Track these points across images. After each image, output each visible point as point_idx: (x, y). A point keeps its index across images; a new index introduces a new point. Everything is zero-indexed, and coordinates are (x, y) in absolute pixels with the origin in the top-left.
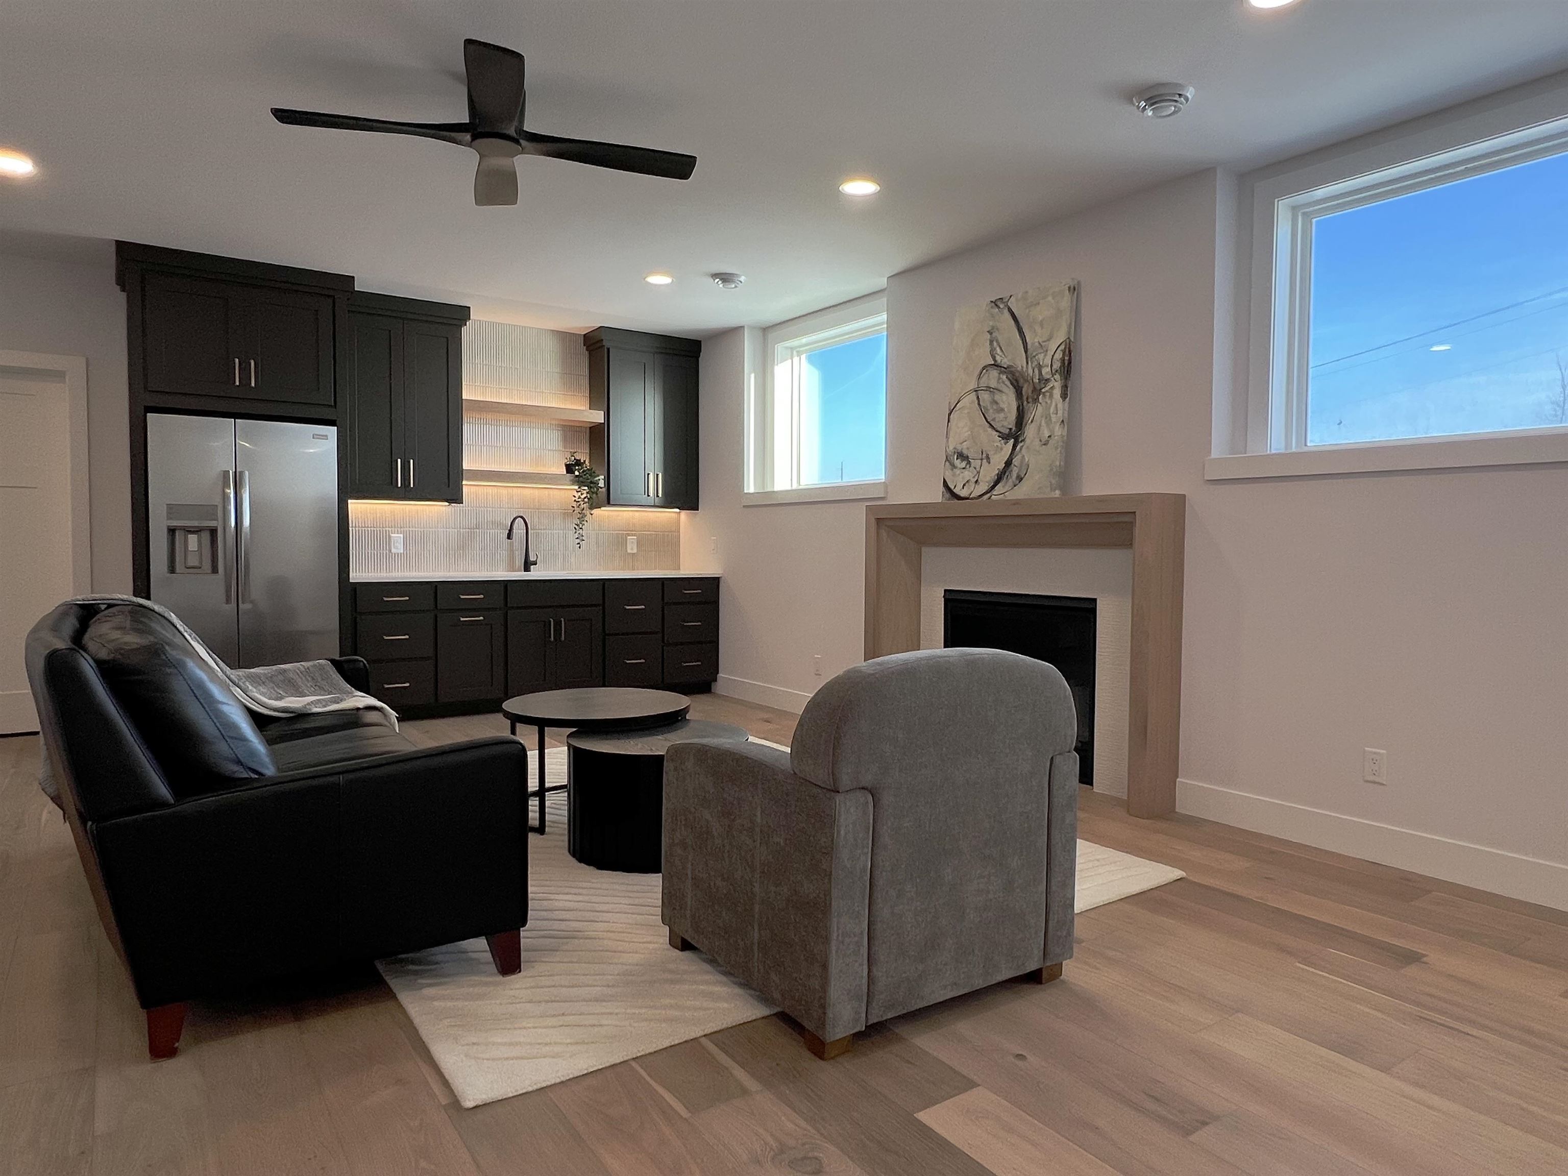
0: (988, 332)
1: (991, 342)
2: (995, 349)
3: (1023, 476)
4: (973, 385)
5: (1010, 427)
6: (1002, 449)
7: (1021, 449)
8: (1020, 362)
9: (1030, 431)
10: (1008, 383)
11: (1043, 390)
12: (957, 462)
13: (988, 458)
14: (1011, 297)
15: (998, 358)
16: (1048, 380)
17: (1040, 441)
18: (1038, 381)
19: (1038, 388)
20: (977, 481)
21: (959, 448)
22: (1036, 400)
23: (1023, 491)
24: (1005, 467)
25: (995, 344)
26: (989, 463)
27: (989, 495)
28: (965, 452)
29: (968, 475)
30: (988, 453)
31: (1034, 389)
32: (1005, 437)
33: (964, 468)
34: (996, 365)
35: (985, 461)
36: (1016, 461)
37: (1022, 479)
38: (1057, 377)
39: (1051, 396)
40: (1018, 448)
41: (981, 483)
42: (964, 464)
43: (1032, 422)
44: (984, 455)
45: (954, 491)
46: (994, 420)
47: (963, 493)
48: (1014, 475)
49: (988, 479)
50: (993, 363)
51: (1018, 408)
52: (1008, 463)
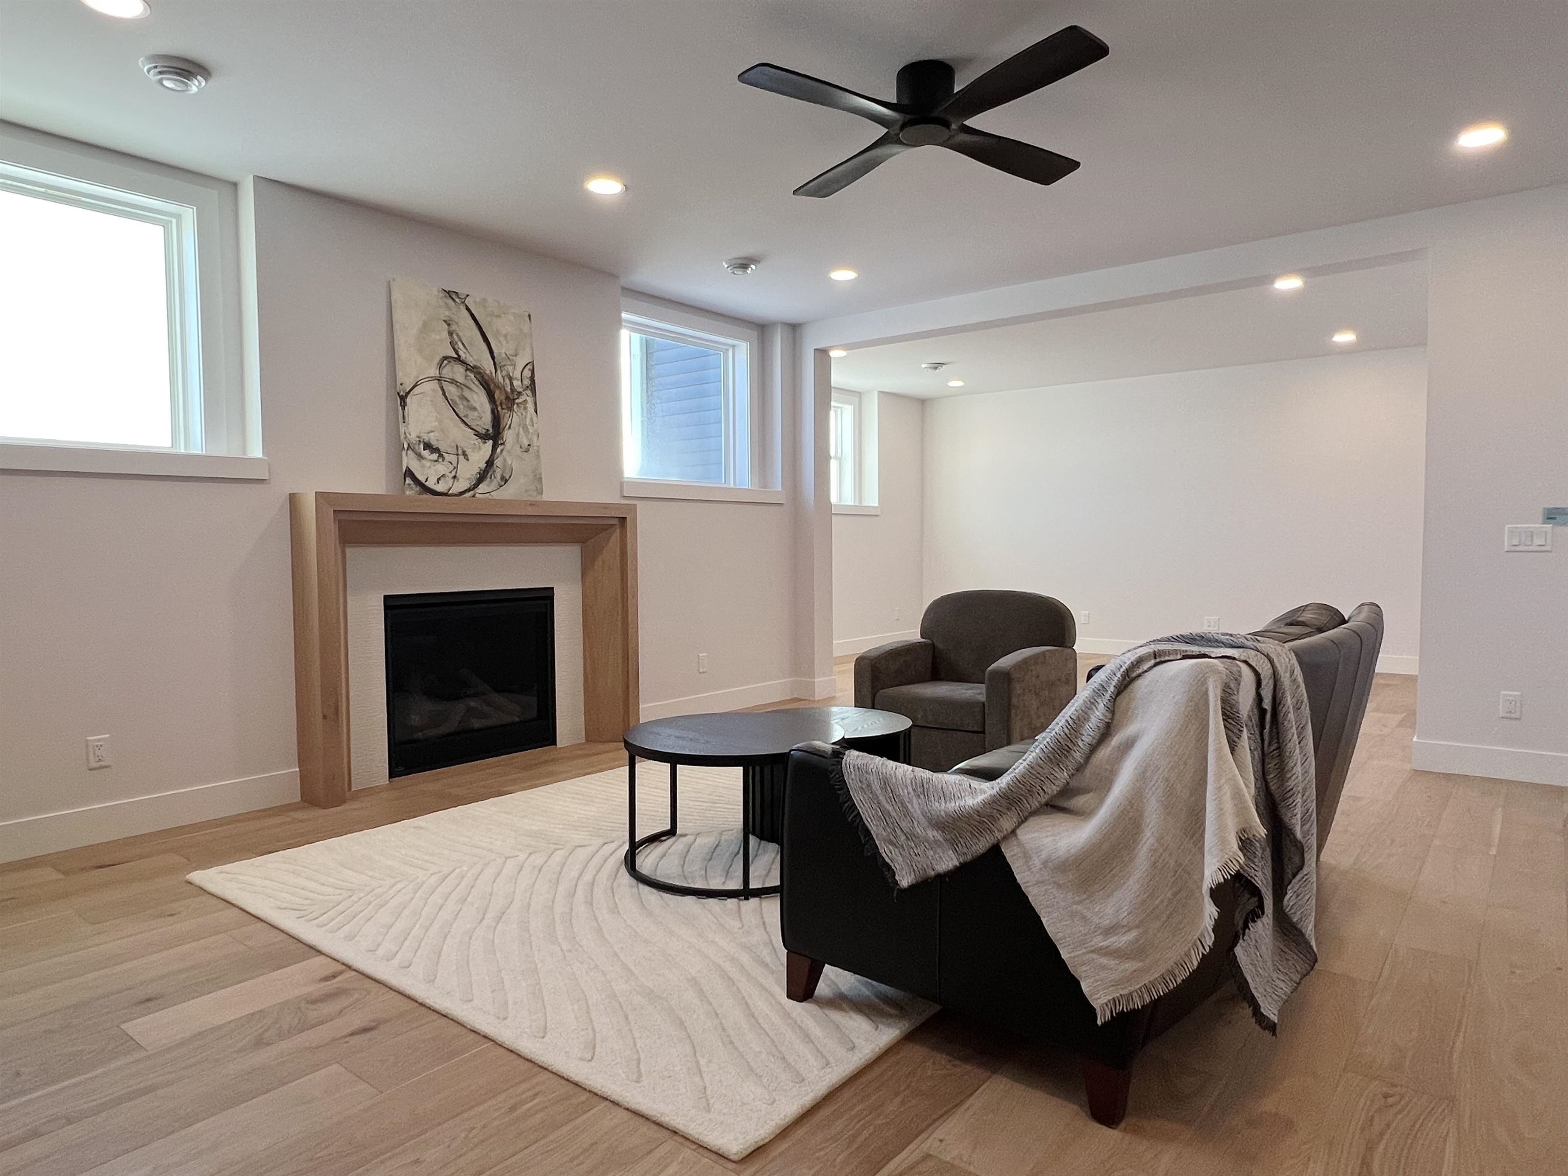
0: (445, 321)
1: (451, 334)
2: (457, 343)
3: (507, 477)
4: (433, 372)
5: (487, 427)
6: (480, 448)
7: (502, 451)
8: (488, 366)
9: (508, 436)
10: (477, 383)
11: (517, 401)
12: (426, 453)
13: (464, 454)
14: (468, 296)
15: (461, 353)
16: (520, 393)
17: (521, 447)
18: (509, 391)
19: (511, 397)
20: (455, 477)
21: (426, 438)
22: (510, 409)
23: (508, 493)
24: (486, 467)
25: (455, 336)
26: (468, 460)
27: (471, 493)
28: (435, 443)
29: (442, 468)
30: (465, 449)
31: (507, 398)
32: (484, 437)
33: (436, 461)
34: (458, 359)
35: (461, 457)
36: (498, 462)
37: (506, 481)
38: (529, 392)
39: (525, 408)
40: (499, 450)
41: (461, 480)
42: (435, 456)
43: (510, 427)
44: (460, 452)
45: (426, 484)
46: (466, 416)
47: (439, 488)
48: (499, 477)
49: (468, 475)
50: (456, 356)
51: (493, 412)
52: (490, 463)
